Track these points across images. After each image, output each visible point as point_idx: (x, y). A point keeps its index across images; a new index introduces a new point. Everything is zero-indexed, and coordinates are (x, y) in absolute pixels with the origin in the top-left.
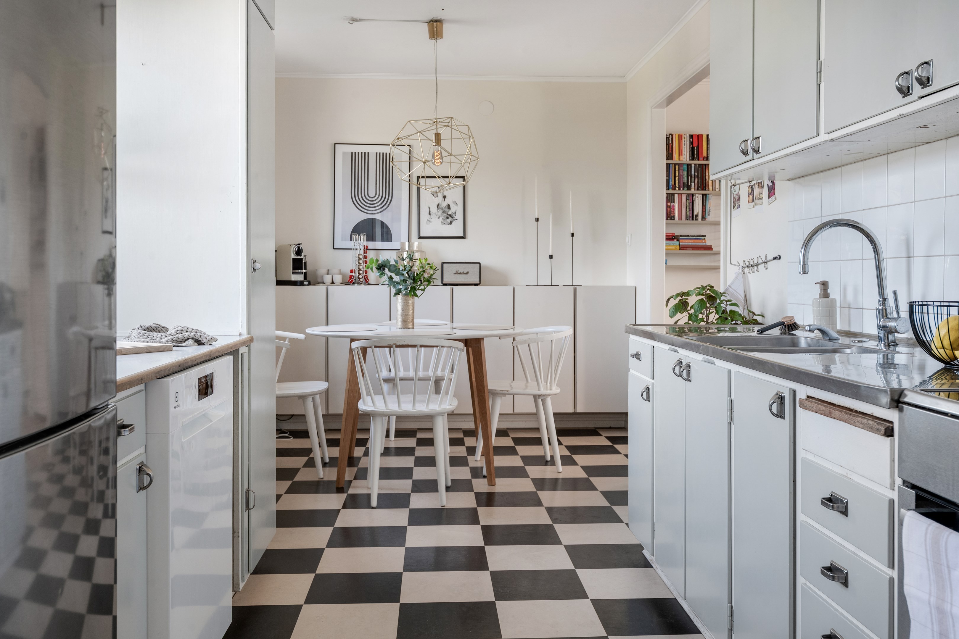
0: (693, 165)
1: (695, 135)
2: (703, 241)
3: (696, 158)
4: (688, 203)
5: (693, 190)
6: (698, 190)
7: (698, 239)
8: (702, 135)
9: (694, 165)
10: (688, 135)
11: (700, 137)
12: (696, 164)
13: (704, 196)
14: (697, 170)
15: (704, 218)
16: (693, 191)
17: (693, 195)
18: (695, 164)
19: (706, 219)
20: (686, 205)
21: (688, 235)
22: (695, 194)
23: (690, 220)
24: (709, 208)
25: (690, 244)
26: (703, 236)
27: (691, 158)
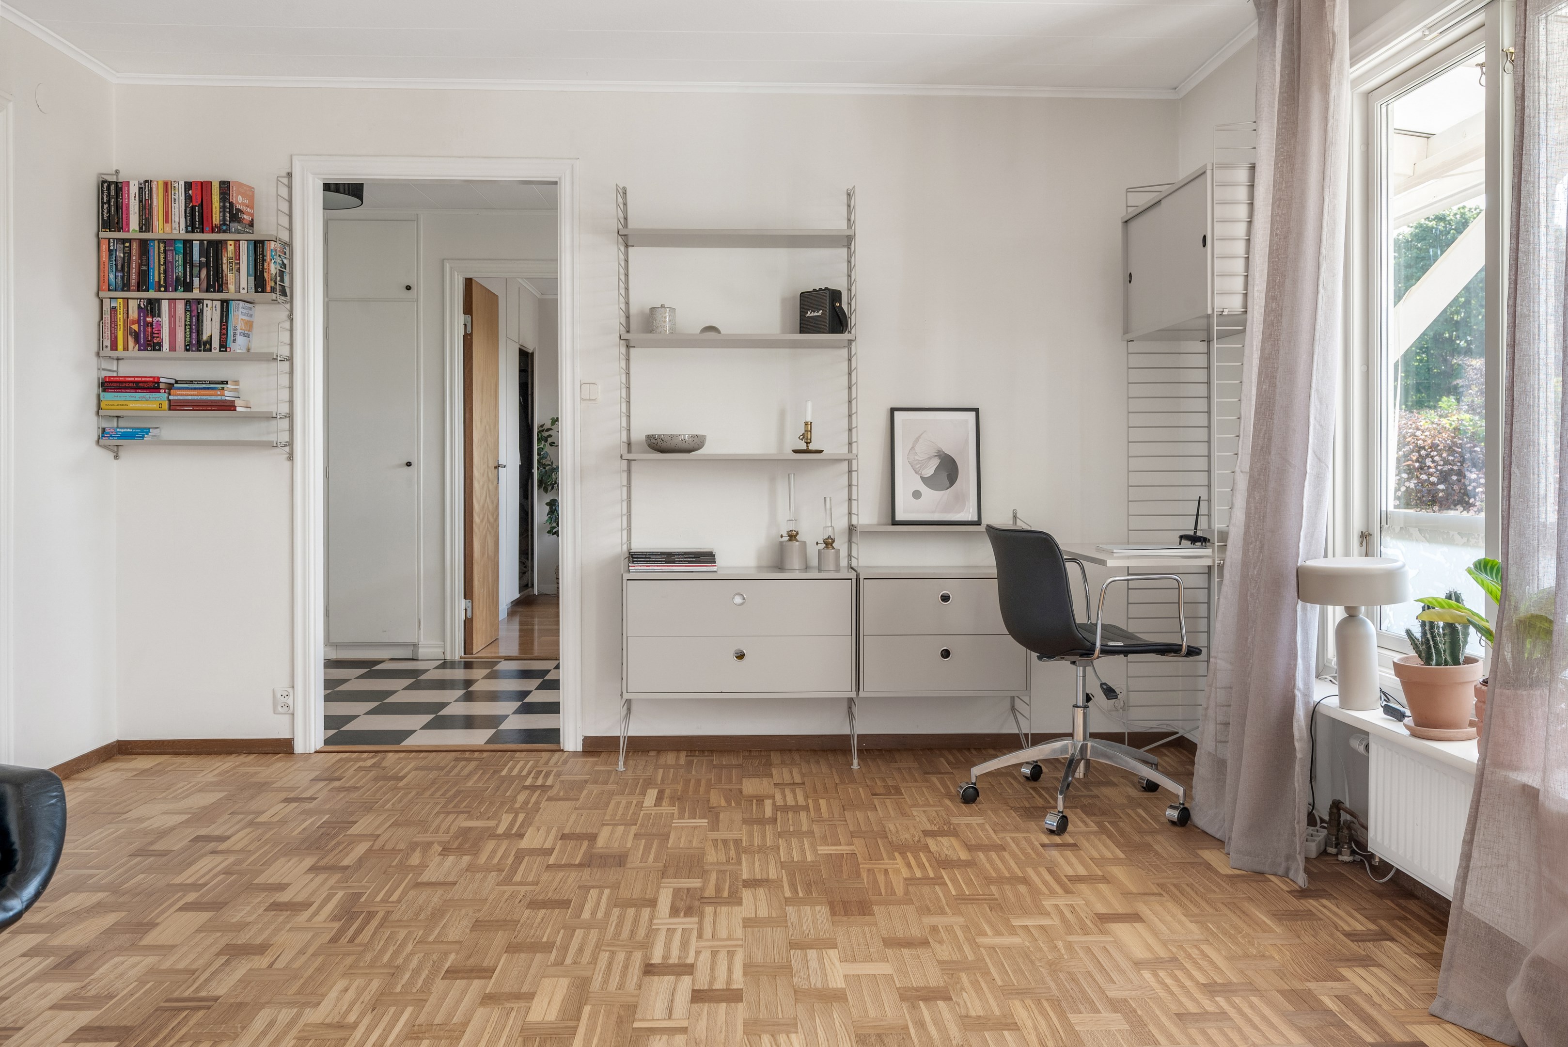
0: (196, 244)
1: (196, 182)
2: (219, 393)
3: (197, 228)
4: (188, 317)
5: (196, 291)
6: (207, 291)
7: (209, 388)
8: (210, 183)
9: (198, 242)
10: (182, 183)
11: (205, 187)
12: (203, 241)
13: (225, 305)
14: (204, 252)
15: (223, 346)
16: (196, 294)
17: (199, 301)
18: (201, 241)
19: (228, 350)
20: (186, 321)
21: (192, 381)
22: (203, 300)
23: (192, 351)
24: (235, 327)
25: (190, 398)
26: (222, 382)
27: (190, 229)
